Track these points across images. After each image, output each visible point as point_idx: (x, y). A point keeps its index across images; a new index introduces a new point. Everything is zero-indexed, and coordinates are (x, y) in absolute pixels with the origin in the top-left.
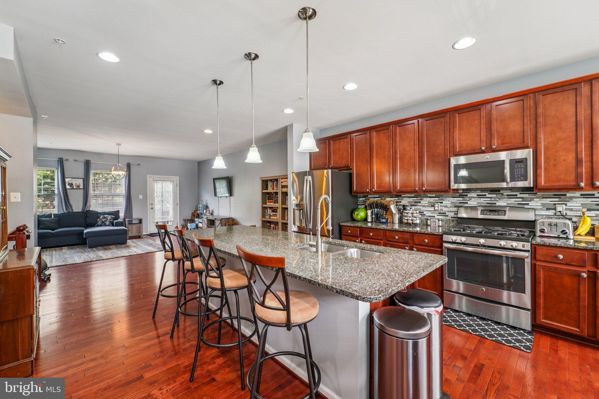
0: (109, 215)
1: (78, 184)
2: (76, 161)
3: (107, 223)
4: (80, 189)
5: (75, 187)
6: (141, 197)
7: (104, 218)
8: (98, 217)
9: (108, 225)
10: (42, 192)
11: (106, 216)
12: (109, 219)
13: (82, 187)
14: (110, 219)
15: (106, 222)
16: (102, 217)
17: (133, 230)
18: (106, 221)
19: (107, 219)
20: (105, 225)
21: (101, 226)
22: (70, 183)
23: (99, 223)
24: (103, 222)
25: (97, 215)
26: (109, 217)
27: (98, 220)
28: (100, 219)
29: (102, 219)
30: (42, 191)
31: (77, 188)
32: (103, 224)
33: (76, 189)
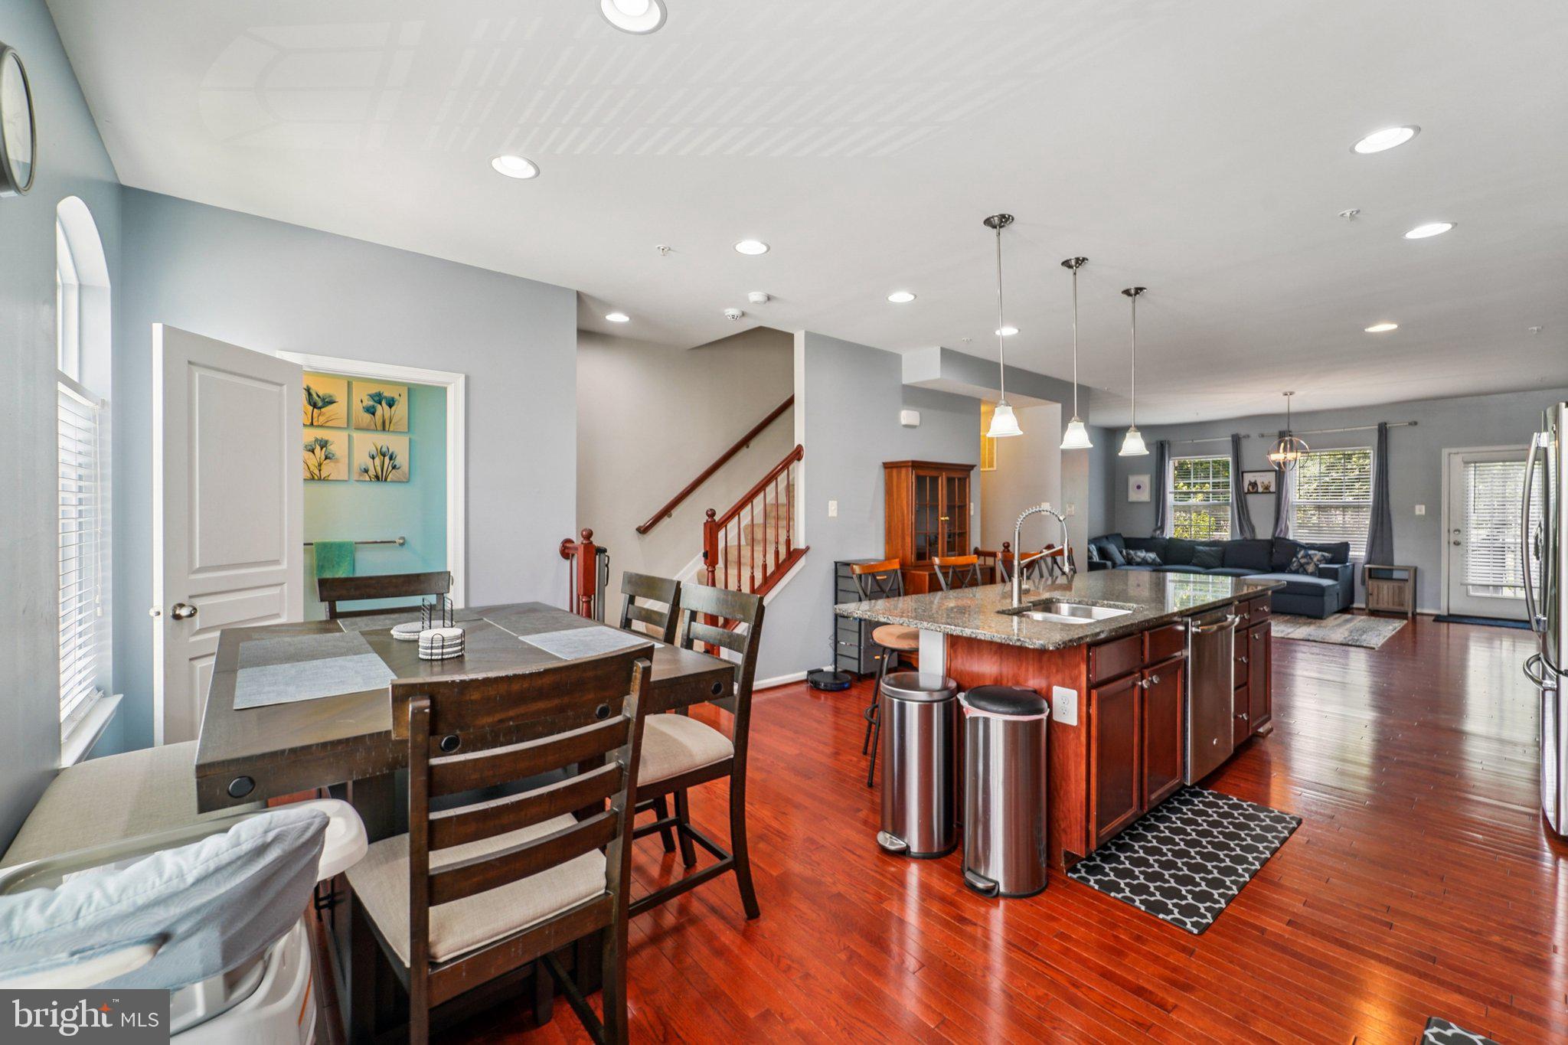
0: (1319, 551)
1: (1266, 483)
2: (1263, 436)
3: (1311, 568)
4: (1270, 492)
5: (1260, 490)
6: (1420, 510)
7: (1307, 556)
8: (1295, 555)
9: (1312, 574)
10: (1211, 501)
11: (1311, 552)
12: (1315, 559)
13: (1273, 489)
14: (1318, 561)
15: (1307, 567)
16: (1302, 553)
17: (1381, 596)
18: (1308, 563)
19: (1311, 558)
20: (1305, 573)
21: (1296, 572)
22: (1253, 481)
23: (1295, 566)
24: (1302, 565)
25: (1295, 547)
26: (1317, 555)
27: (1294, 559)
28: (1297, 558)
29: (1302, 557)
30: (1211, 499)
31: (1265, 491)
32: (1302, 570)
33: (1262, 493)
